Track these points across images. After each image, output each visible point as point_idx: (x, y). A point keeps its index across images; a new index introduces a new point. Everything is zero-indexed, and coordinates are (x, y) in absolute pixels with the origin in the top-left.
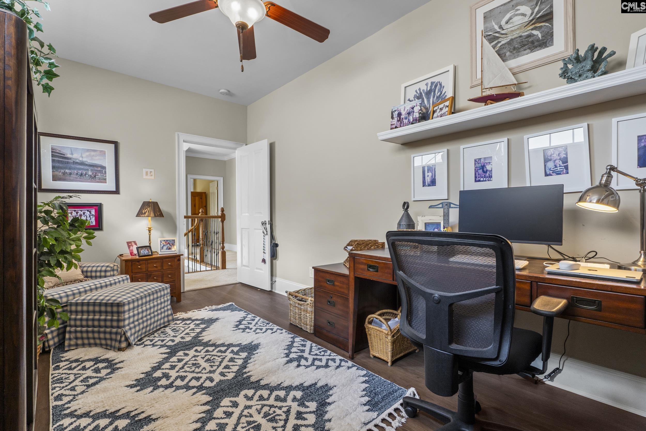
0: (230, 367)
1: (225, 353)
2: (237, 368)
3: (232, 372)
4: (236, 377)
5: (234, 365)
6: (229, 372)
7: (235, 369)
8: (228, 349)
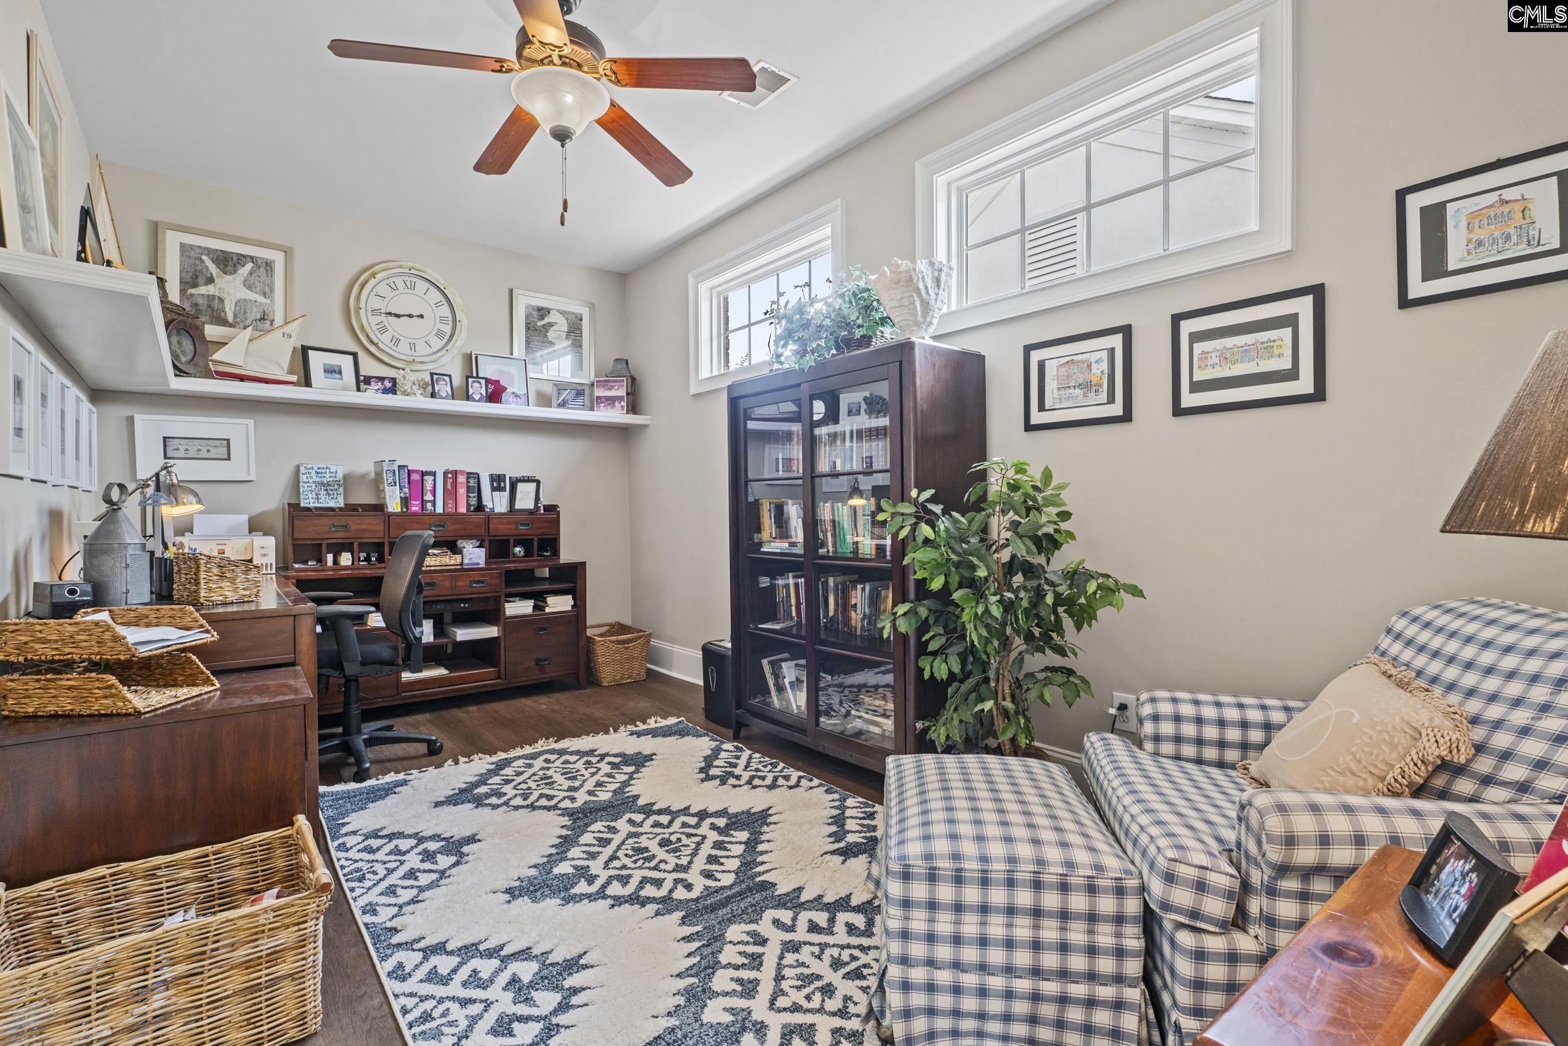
0: (597, 843)
1: (610, 877)
2: (583, 840)
3: (593, 832)
4: (587, 825)
5: (590, 845)
6: (600, 832)
7: (587, 838)
8: (604, 887)
